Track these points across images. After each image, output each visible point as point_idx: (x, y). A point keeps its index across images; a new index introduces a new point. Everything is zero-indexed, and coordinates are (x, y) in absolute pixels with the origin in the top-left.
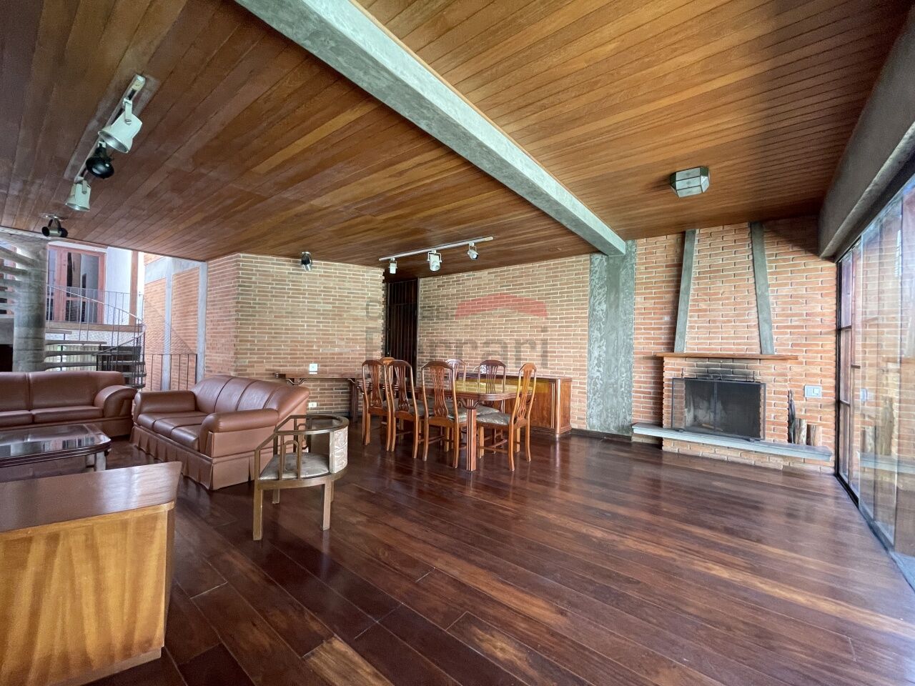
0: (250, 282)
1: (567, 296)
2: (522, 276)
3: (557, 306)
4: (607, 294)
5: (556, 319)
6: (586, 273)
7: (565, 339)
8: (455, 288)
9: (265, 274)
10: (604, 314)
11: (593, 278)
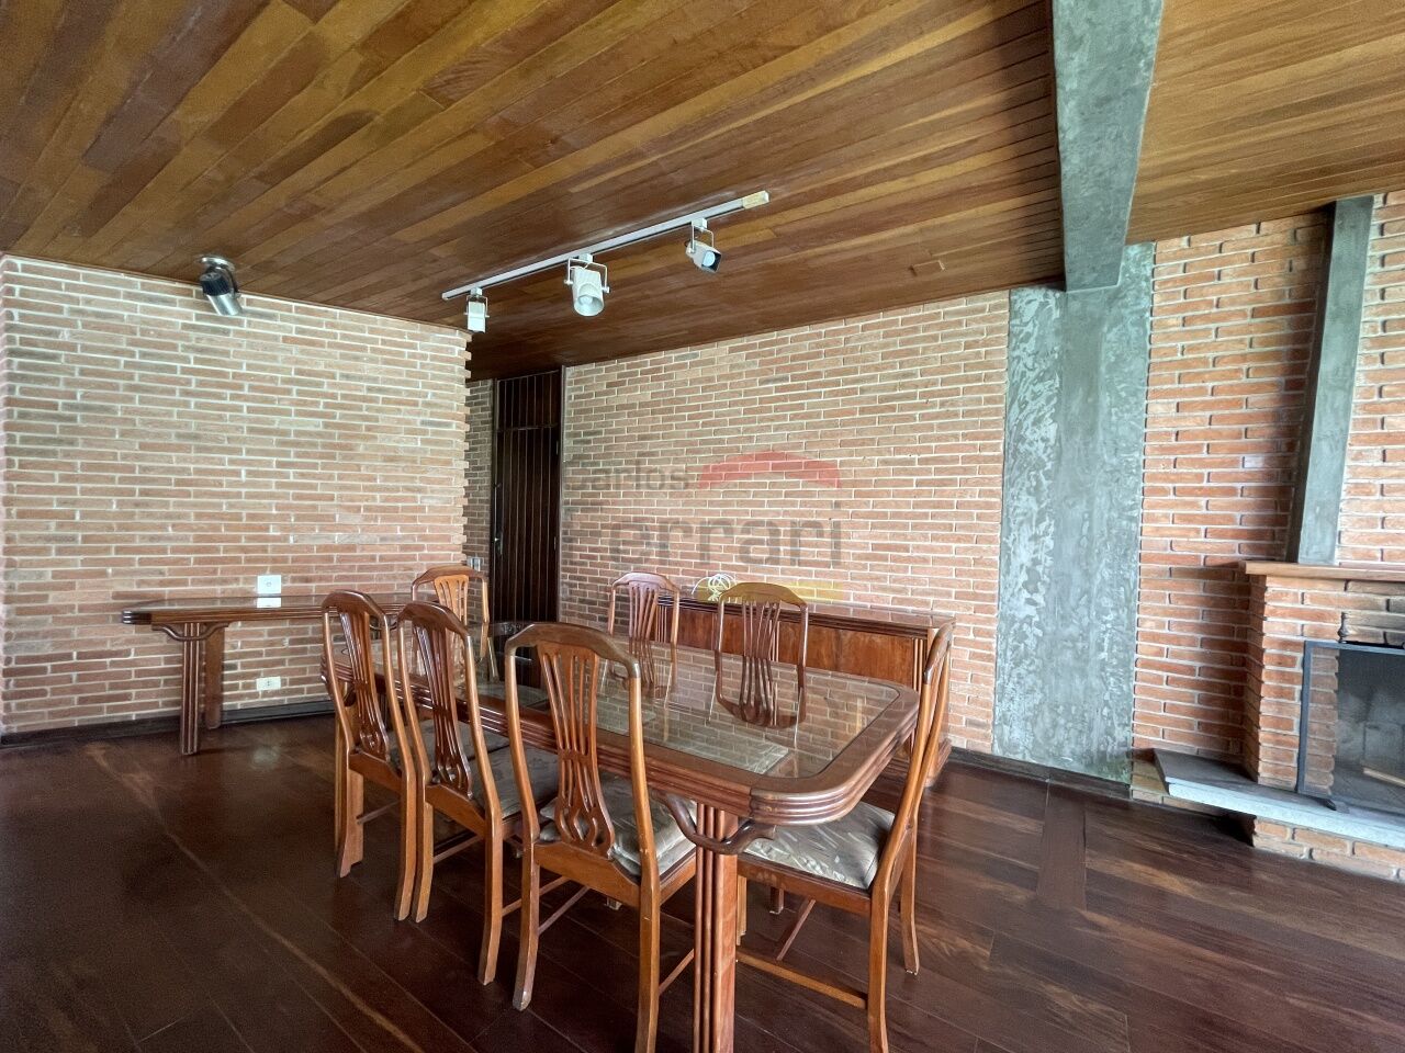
0: (52, 345)
1: (943, 404)
2: (818, 355)
3: (915, 429)
4: (1058, 395)
5: (911, 462)
6: (997, 341)
7: (933, 516)
10: (1049, 451)
11: (1016, 353)
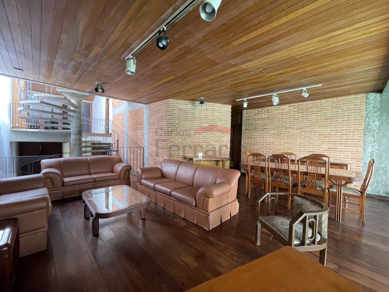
0: (173, 114)
1: (347, 118)
2: (313, 107)
3: (339, 123)
5: (339, 130)
7: (344, 142)
8: (266, 114)
9: (180, 109)
10: (377, 128)
11: (368, 107)
